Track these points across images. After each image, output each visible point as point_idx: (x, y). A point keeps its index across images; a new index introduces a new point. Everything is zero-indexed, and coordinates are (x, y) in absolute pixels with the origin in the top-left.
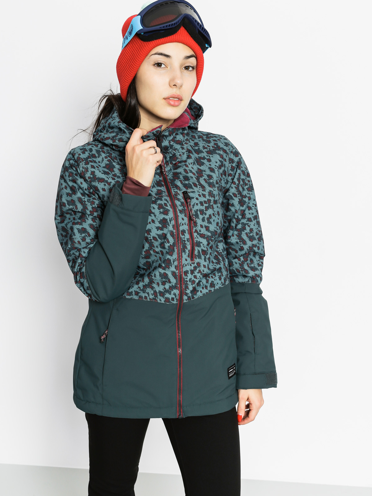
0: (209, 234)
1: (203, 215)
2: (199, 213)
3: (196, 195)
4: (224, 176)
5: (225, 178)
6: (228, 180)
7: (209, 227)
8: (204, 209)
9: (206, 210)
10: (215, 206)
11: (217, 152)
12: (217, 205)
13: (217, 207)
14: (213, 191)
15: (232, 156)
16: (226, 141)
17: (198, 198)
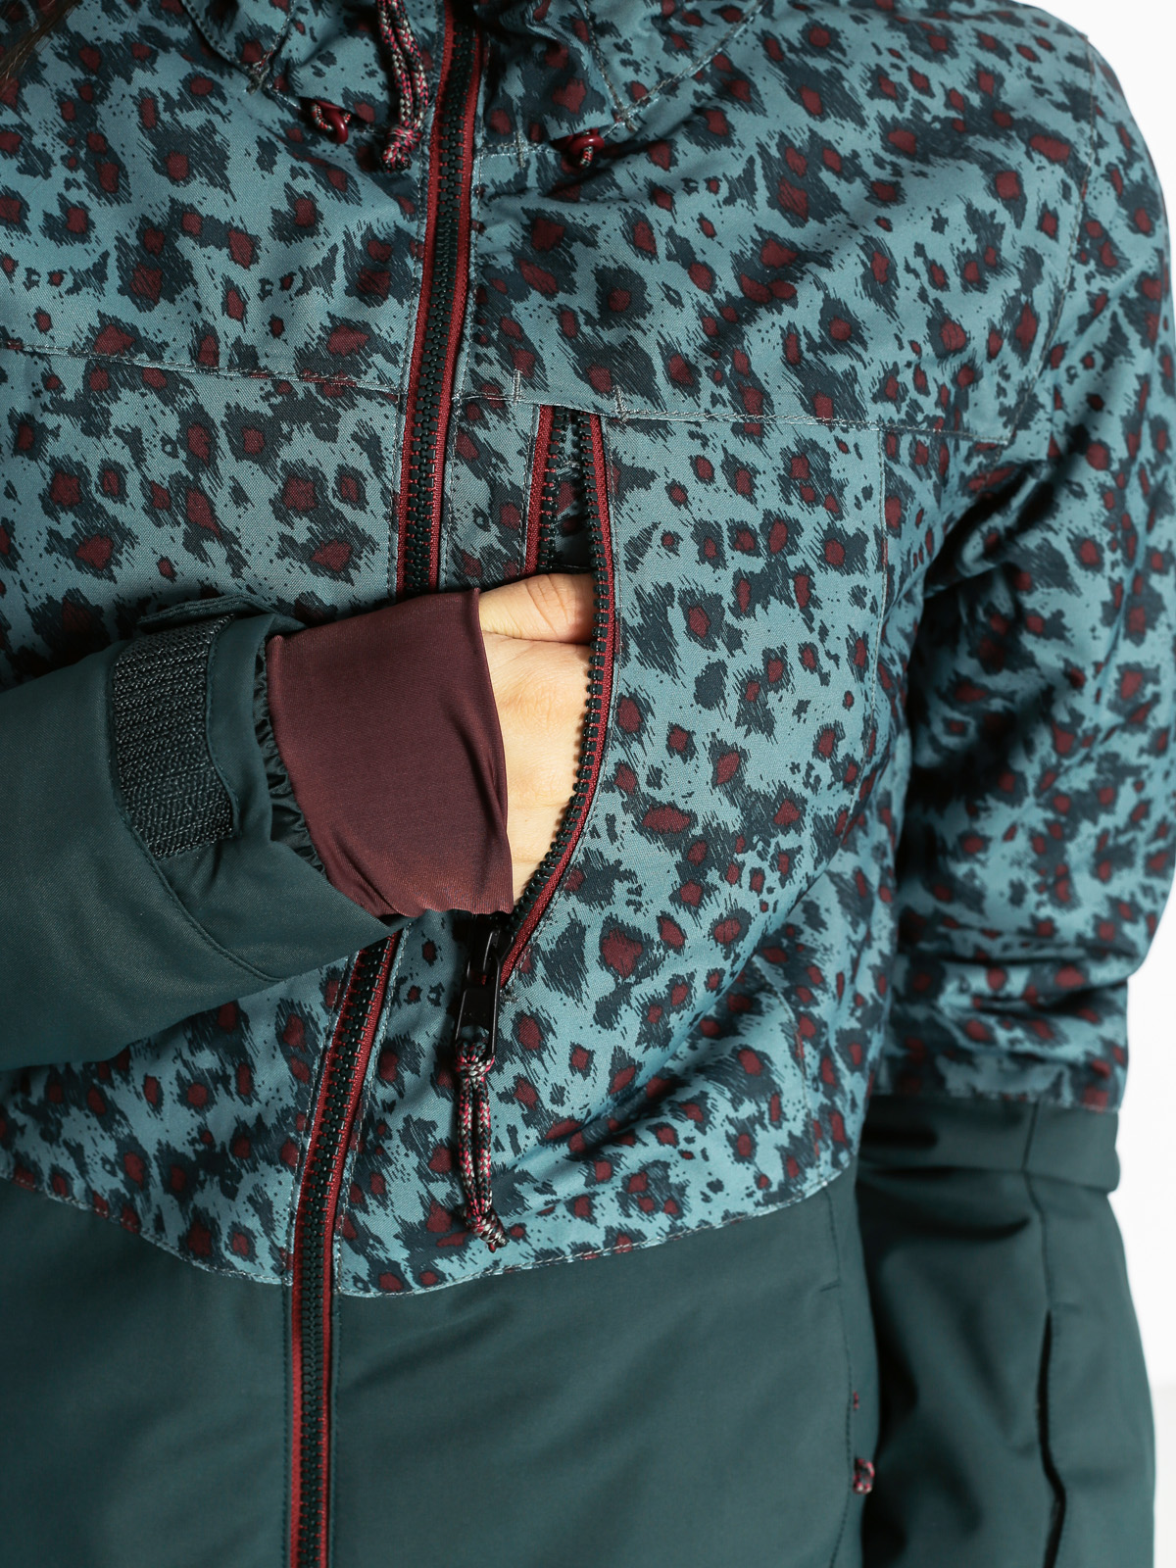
0: (730, 817)
1: (714, 647)
2: (676, 617)
3: (670, 459)
4: (1014, 349)
5: (1018, 374)
6: (1034, 397)
7: (741, 755)
8: (729, 599)
9: (743, 609)
10: (830, 585)
11: (980, 143)
12: (857, 579)
13: (858, 596)
14: (832, 448)
15: (1108, 209)
16: (1082, 80)
17: (683, 489)
